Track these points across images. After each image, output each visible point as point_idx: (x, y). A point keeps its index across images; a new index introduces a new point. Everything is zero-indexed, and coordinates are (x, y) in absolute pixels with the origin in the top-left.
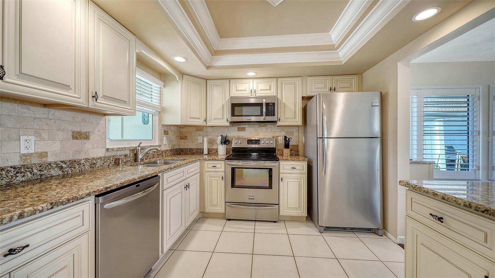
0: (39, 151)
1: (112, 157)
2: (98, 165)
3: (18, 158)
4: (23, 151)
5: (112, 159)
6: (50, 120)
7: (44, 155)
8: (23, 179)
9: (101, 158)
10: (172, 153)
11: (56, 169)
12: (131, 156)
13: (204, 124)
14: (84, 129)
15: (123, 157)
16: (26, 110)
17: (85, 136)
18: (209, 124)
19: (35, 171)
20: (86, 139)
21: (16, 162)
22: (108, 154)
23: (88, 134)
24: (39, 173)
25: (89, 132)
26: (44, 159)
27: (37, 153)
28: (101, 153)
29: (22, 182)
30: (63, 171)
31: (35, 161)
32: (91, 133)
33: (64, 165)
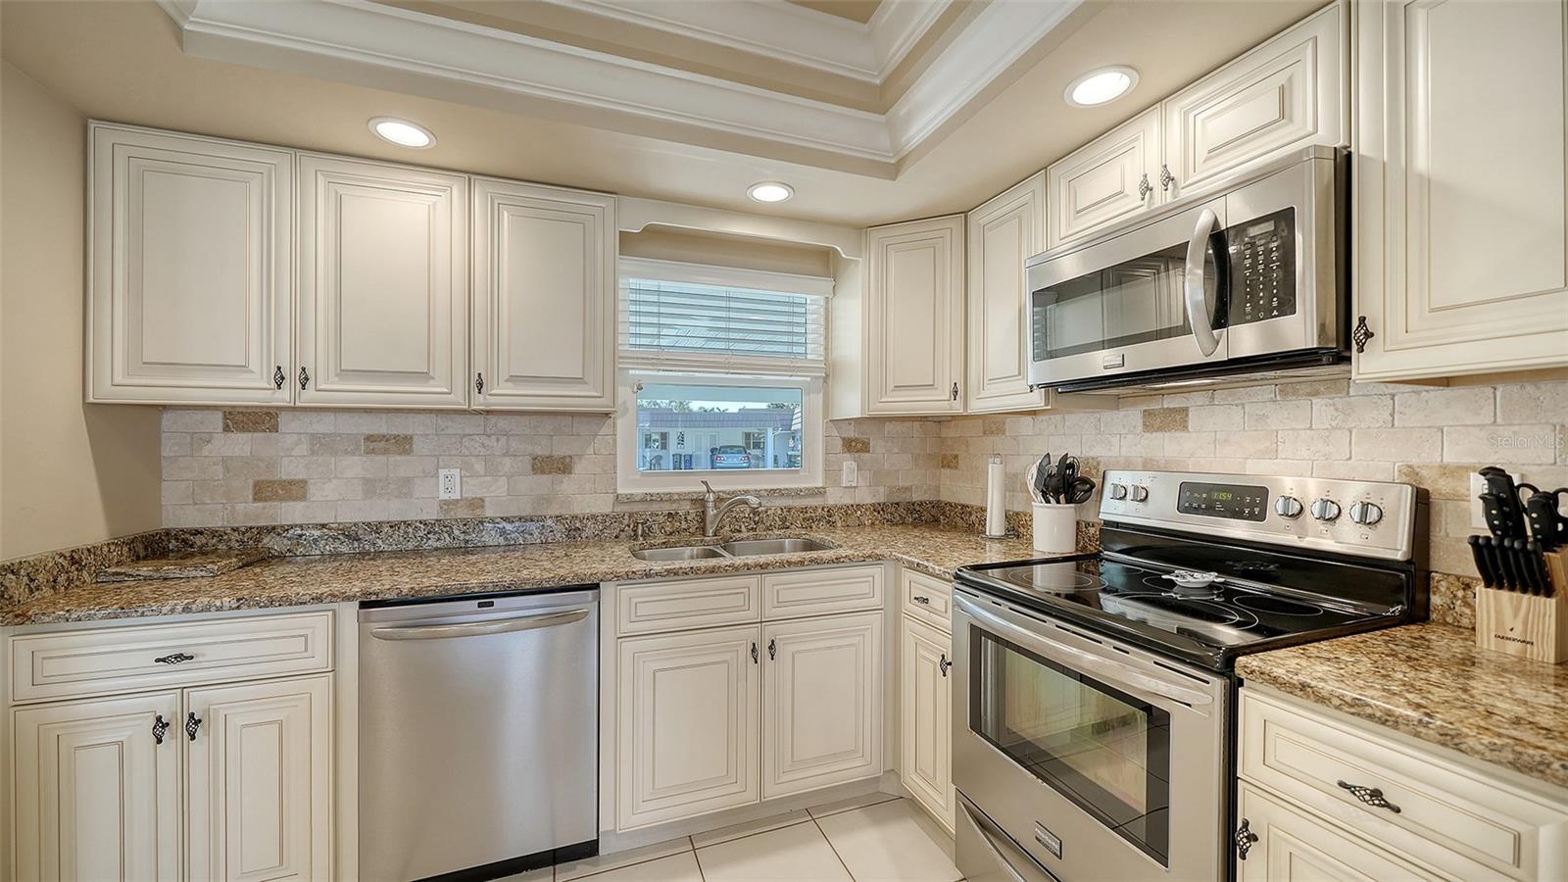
0: (469, 495)
1: (626, 517)
2: (588, 532)
3: (436, 508)
4: (444, 496)
5: (626, 522)
6: (489, 436)
7: (478, 503)
8: (438, 544)
9: (594, 517)
10: (889, 517)
11: (493, 533)
12: (689, 518)
13: (957, 407)
14: (561, 449)
15: (661, 519)
16: (449, 423)
17: (563, 466)
18: (977, 406)
19: (457, 532)
20: (564, 472)
21: (431, 514)
22: (619, 509)
23: (568, 460)
24: (462, 537)
25: (571, 457)
26: (478, 512)
27: (466, 499)
28: (603, 505)
29: (436, 549)
30: (506, 539)
31: (462, 513)
32: (576, 459)
33: (509, 527)
